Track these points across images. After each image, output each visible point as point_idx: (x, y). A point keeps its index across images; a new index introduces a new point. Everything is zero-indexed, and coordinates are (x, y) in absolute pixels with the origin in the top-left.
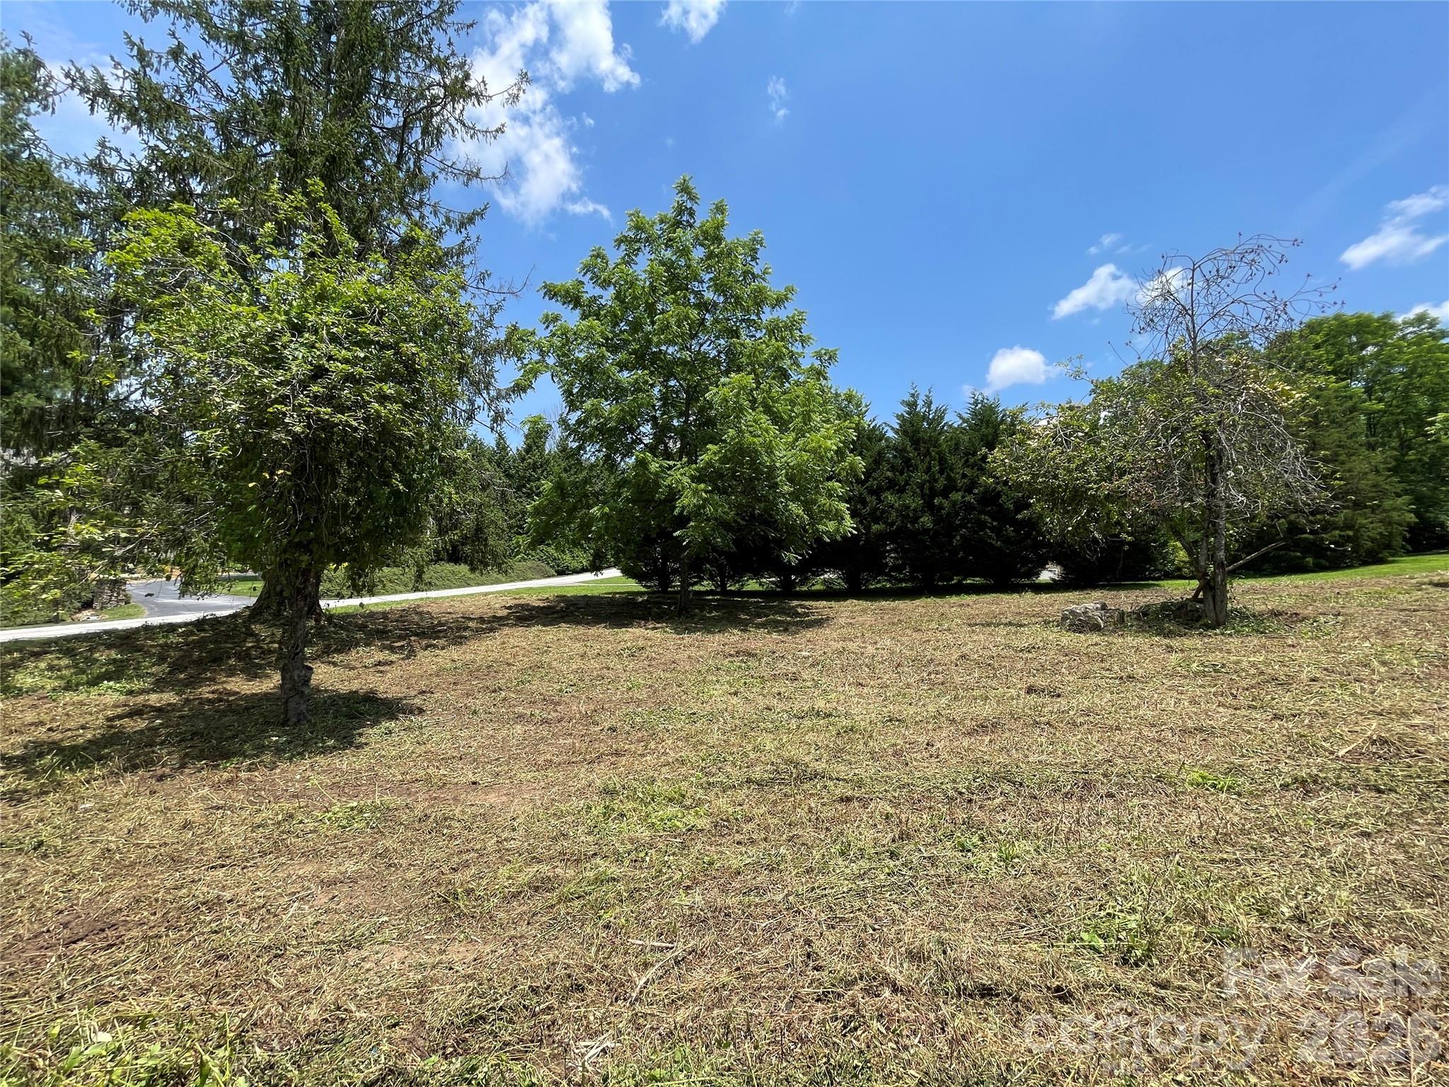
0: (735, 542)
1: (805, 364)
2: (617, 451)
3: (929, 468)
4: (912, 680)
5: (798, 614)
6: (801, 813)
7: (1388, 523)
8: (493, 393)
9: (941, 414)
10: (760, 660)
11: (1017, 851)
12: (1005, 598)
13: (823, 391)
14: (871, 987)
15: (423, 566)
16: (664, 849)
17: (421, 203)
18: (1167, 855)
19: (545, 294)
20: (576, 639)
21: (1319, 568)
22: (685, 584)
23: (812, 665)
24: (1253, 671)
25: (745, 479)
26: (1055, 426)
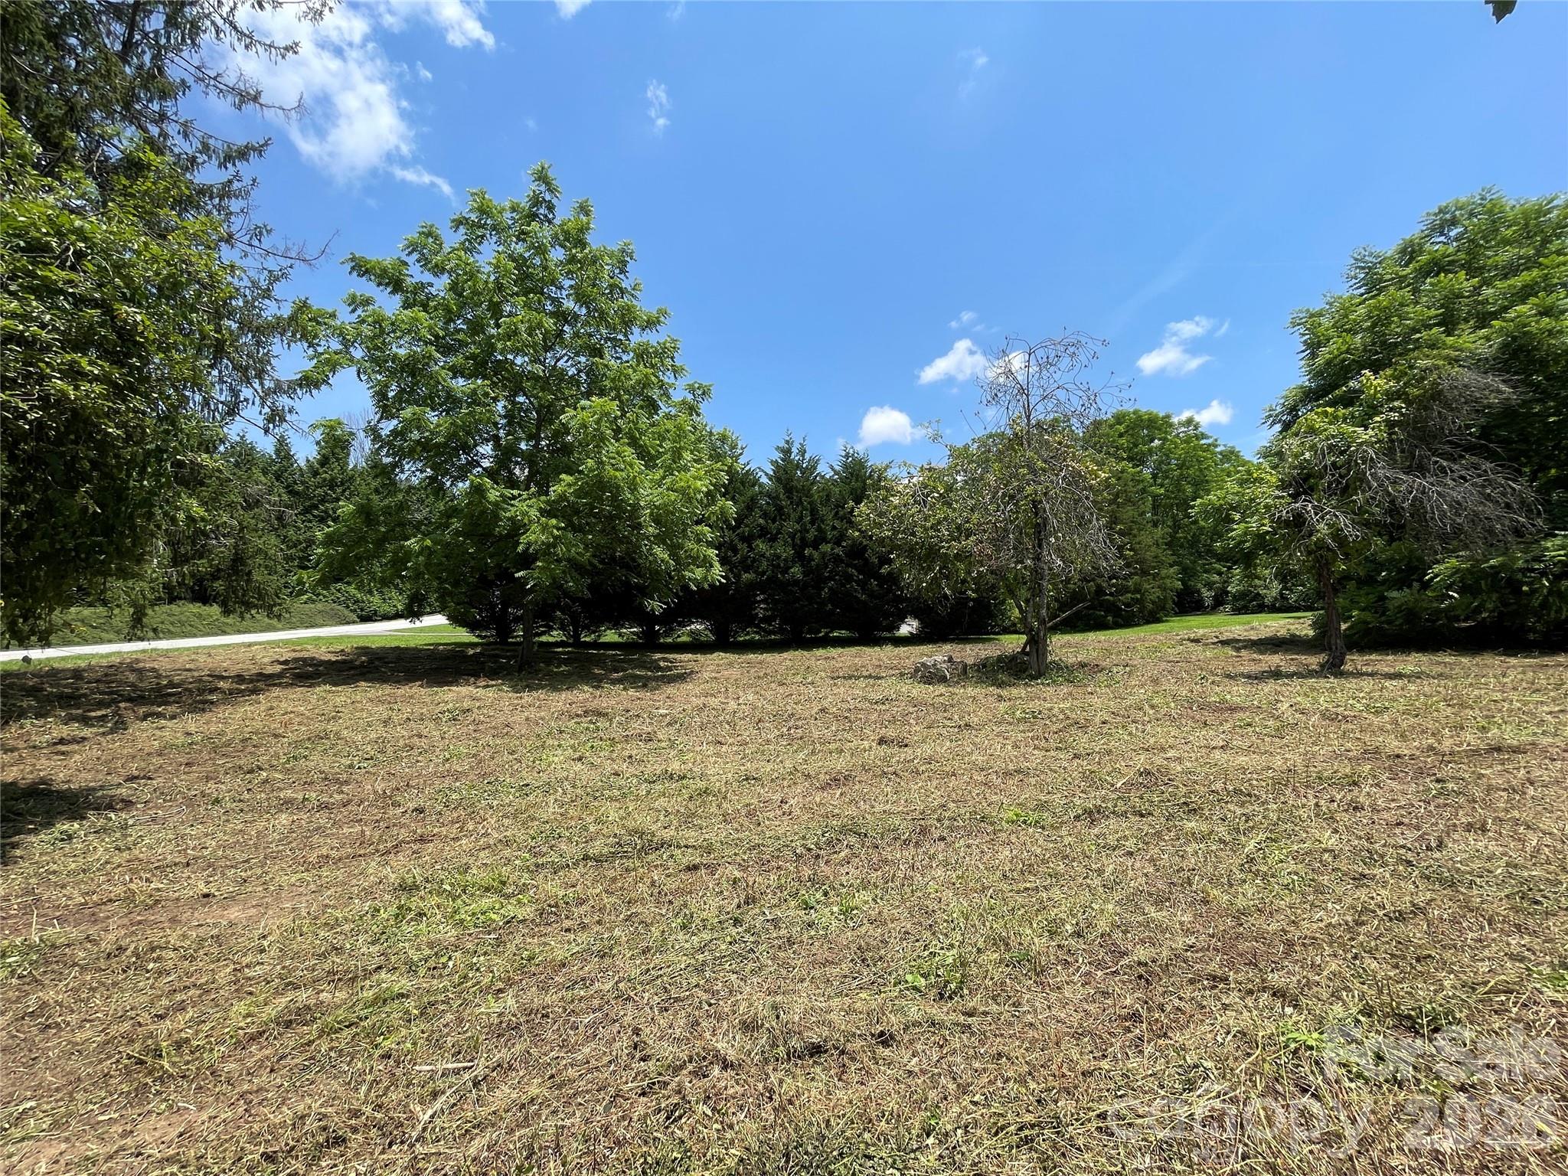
1: (677, 396)
2: (446, 473)
3: (801, 518)
4: (773, 736)
5: (660, 669)
6: (642, 888)
7: (1164, 589)
8: (268, 384)
9: (814, 464)
10: (611, 720)
11: (856, 902)
12: (869, 650)
13: (695, 428)
14: (701, 1068)
15: (144, 607)
16: (473, 949)
17: (162, 117)
18: (984, 889)
19: (353, 268)
20: (378, 701)
21: (1117, 626)
22: (529, 633)
23: (669, 724)
24: (1061, 717)
25: (605, 516)
26: (915, 485)
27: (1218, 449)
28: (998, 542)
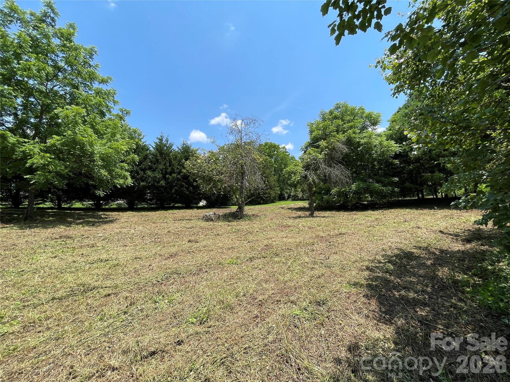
1: (114, 112)
3: (165, 164)
4: (148, 242)
6: (82, 307)
9: (171, 145)
10: (74, 240)
11: (174, 297)
12: (188, 211)
18: (218, 286)
23: (104, 240)
24: (246, 230)
26: (206, 157)
27: (290, 156)
28: (231, 177)
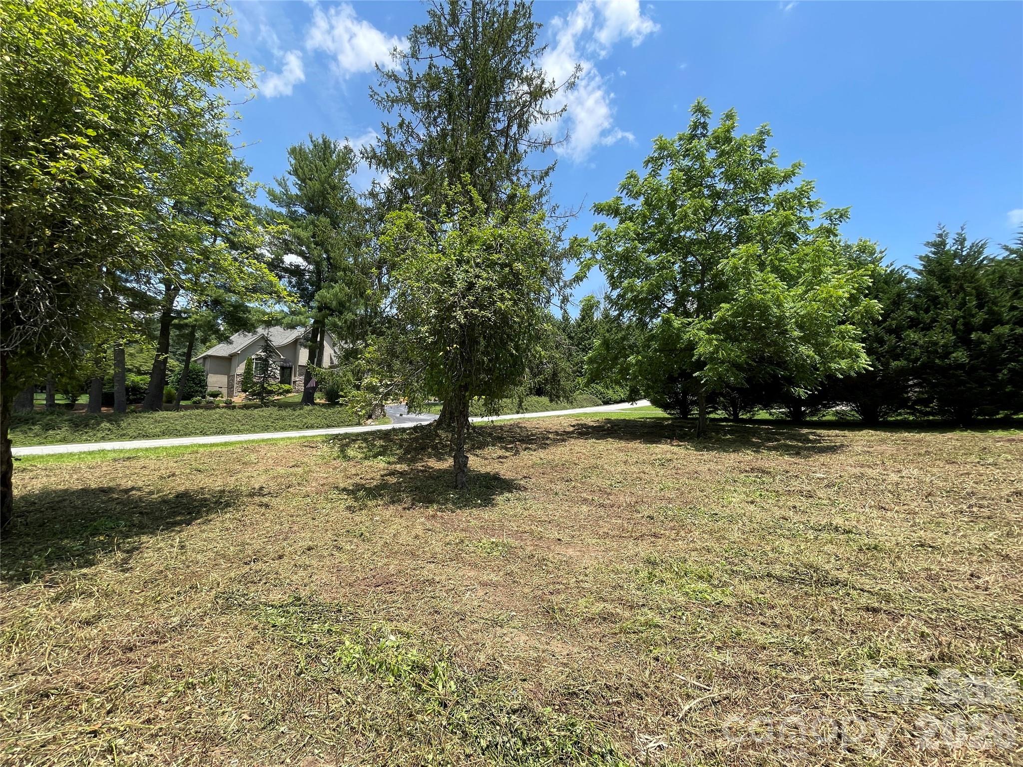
0: (748, 380)
1: (813, 226)
2: (646, 315)
9: (978, 250)
10: (774, 477)
13: (833, 246)
15: (522, 398)
16: (697, 613)
20: (620, 450)
22: (703, 413)
25: (755, 328)
